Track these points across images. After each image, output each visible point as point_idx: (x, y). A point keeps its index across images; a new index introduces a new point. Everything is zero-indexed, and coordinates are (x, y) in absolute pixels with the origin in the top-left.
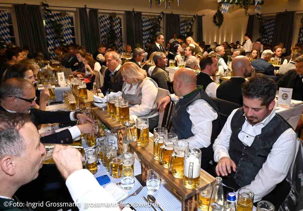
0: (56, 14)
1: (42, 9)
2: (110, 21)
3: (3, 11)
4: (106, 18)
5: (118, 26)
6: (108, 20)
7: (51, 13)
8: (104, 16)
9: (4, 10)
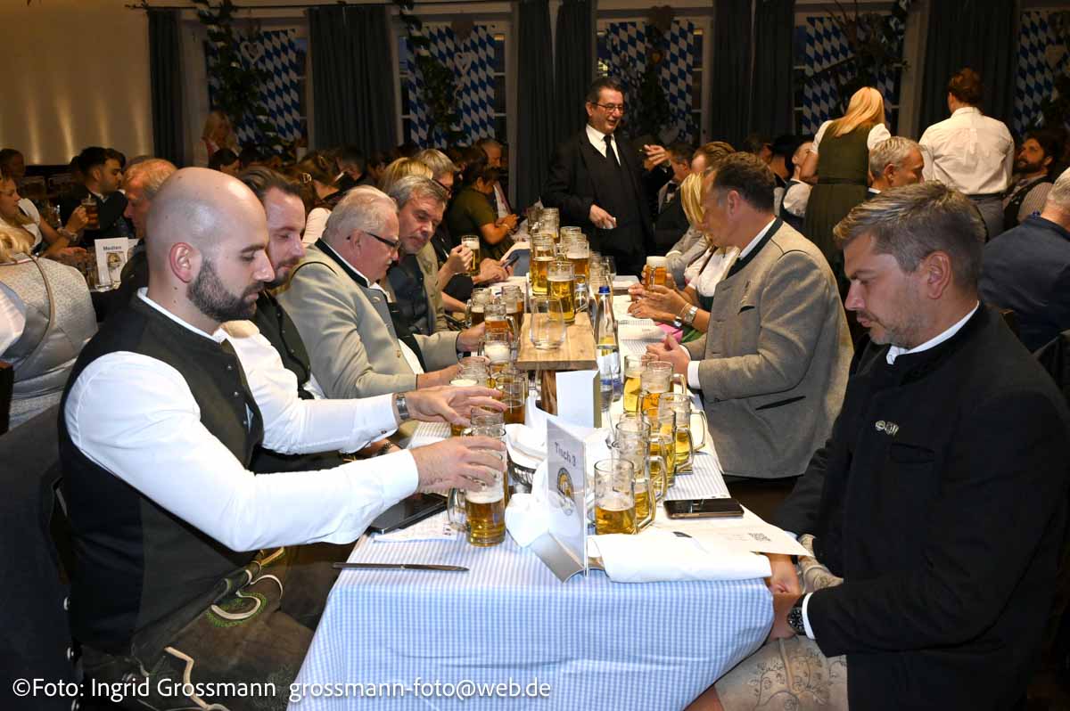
0: (444, 30)
1: (393, 17)
2: (650, 46)
3: (285, 33)
4: (632, 32)
5: (682, 65)
6: (643, 41)
7: (419, 28)
8: (623, 26)
9: (288, 28)
